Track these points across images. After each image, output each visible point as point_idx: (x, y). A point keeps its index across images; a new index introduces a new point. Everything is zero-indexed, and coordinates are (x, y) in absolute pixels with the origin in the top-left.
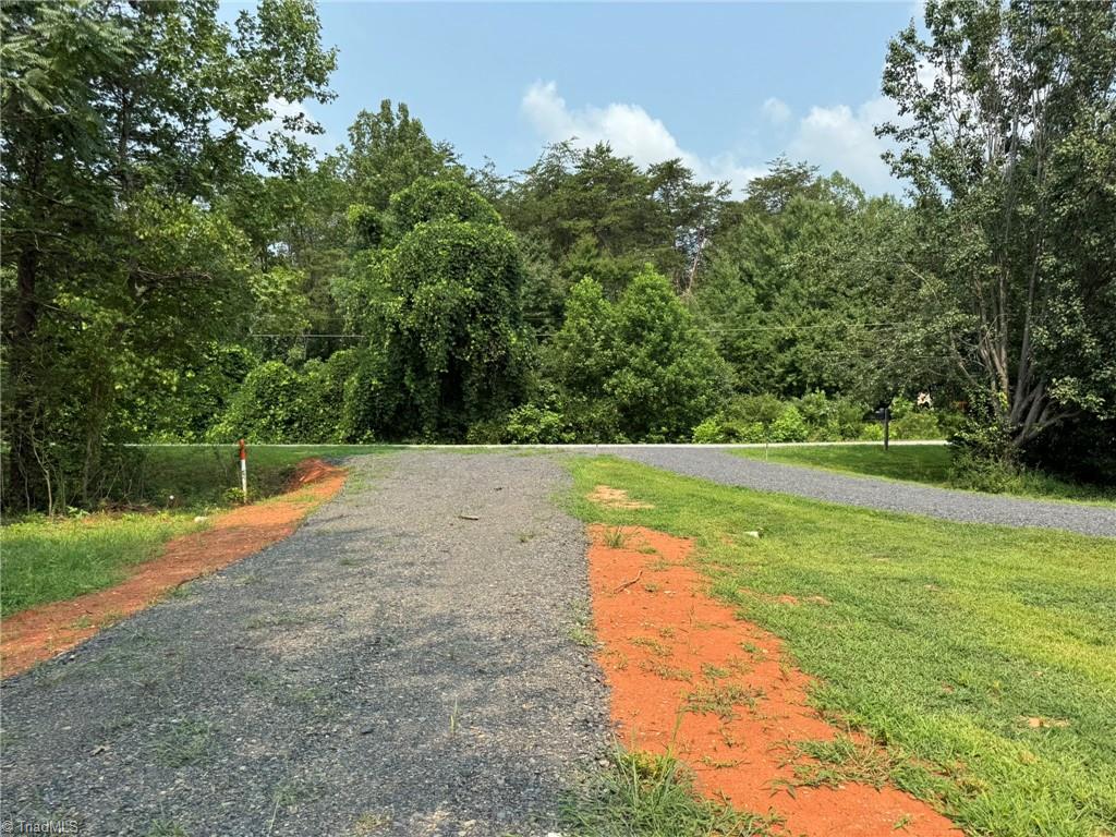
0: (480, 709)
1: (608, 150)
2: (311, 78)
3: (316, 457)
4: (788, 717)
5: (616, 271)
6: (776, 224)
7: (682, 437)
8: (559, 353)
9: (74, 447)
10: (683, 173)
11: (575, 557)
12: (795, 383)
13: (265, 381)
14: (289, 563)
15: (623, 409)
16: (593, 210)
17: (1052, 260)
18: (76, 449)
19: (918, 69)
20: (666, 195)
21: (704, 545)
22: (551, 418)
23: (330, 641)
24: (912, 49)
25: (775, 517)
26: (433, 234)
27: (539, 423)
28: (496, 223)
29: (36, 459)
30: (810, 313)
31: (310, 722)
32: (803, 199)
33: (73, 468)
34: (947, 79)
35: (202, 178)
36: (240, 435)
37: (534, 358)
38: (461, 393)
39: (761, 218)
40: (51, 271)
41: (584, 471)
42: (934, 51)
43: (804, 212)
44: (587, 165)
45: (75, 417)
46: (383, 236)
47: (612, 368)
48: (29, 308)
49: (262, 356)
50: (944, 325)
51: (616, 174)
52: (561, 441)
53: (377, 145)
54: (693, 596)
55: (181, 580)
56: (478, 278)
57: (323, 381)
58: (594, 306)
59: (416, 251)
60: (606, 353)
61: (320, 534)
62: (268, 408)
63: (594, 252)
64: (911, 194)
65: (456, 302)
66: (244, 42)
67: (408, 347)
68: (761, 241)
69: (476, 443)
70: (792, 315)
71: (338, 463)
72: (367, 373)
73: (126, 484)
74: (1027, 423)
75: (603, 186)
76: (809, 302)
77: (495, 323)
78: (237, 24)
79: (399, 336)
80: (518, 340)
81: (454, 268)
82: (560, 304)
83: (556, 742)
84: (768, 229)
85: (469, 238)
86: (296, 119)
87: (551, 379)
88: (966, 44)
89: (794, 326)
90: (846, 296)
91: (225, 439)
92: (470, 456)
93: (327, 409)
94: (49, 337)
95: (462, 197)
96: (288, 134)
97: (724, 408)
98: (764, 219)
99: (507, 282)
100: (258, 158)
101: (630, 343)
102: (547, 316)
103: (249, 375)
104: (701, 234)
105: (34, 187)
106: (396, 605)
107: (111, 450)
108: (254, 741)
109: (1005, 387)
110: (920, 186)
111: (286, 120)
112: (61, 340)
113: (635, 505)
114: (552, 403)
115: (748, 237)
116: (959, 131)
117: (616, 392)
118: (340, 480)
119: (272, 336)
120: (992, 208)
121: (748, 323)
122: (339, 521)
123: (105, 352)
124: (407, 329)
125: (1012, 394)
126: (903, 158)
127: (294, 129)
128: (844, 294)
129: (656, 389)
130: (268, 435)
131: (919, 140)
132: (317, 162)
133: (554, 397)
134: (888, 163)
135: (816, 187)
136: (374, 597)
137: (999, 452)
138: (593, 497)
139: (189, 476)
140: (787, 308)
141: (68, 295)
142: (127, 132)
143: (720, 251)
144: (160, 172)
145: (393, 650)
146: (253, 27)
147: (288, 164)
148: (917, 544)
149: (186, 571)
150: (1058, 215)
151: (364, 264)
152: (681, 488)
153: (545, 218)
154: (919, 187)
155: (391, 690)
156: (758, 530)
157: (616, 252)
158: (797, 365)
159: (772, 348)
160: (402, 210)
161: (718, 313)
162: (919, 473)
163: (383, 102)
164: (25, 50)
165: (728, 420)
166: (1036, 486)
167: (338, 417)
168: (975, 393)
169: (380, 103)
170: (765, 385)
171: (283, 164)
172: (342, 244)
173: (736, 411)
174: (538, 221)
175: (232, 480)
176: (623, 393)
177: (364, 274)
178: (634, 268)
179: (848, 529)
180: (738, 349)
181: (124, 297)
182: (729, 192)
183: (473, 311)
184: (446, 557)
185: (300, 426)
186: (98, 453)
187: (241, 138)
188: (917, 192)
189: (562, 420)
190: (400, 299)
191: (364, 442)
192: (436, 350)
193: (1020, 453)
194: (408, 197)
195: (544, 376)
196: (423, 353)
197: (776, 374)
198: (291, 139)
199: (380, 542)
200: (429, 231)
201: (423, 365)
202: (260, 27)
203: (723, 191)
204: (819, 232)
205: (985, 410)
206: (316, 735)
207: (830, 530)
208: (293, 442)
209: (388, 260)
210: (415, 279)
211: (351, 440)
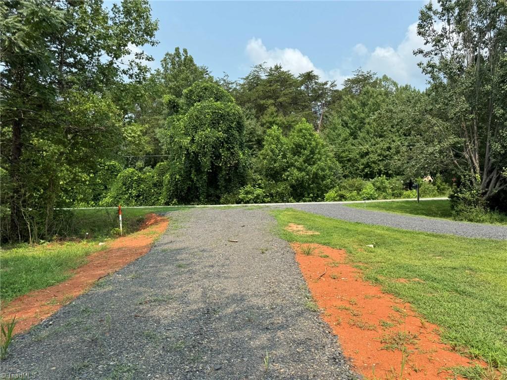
0: (274, 352)
1: (280, 68)
2: (148, 34)
3: (153, 213)
4: (437, 351)
5: (286, 123)
6: (358, 100)
7: (319, 199)
8: (261, 161)
9: (41, 211)
10: (315, 77)
11: (291, 261)
12: (369, 172)
13: (126, 178)
14: (151, 267)
15: (292, 186)
16: (274, 95)
17: (501, 111)
18: (42, 212)
19: (434, 22)
20: (307, 87)
21: (351, 253)
22: (259, 191)
23: (183, 311)
24: (431, 13)
25: (380, 237)
26: (203, 108)
27: (253, 194)
28: (232, 102)
29: (23, 217)
30: (375, 140)
31: (186, 363)
32: (370, 88)
33: (40, 221)
34: (448, 27)
35: (98, 82)
36: (116, 203)
37: (250, 164)
38: (216, 181)
39: (351, 97)
40: (28, 128)
41: (281, 216)
42: (442, 14)
43: (370, 94)
44: (270, 75)
45: (41, 196)
46: (179, 109)
47: (286, 167)
48: (18, 145)
49: (124, 166)
50: (449, 143)
51: (284, 79)
52: (264, 202)
53: (174, 68)
54: (356, 280)
55: (99, 277)
56: (224, 127)
57: (153, 177)
58: (278, 139)
59: (196, 116)
60: (284, 160)
61: (163, 251)
62: (128, 190)
63: (275, 114)
64: (430, 82)
65: (215, 139)
66: (116, 18)
67: (193, 161)
68: (351, 108)
69: (225, 204)
70: (367, 141)
71: (163, 215)
72: (174, 173)
73: (65, 228)
74: (490, 189)
75: (279, 84)
76: (374, 135)
77: (233, 148)
78: (112, 10)
79: (188, 156)
80: (243, 156)
81: (213, 123)
82: (260, 138)
83: (324, 373)
84: (354, 102)
85: (220, 109)
86: (141, 54)
87: (258, 173)
88: (457, 11)
89: (368, 146)
90: (391, 132)
91: (108, 205)
92: (225, 210)
93: (155, 190)
94: (28, 159)
95: (216, 90)
96: (137, 61)
97: (338, 185)
98: (353, 97)
99: (238, 129)
100: (123, 73)
101: (295, 156)
102: (255, 144)
103: (119, 175)
104: (323, 105)
105: (20, 89)
106: (211, 290)
107: (57, 212)
108: (157, 376)
109: (478, 172)
110: (434, 78)
111: (137, 55)
112: (34, 160)
113: (310, 233)
114: (259, 184)
115: (345, 106)
116: (453, 52)
117: (289, 179)
118: (165, 224)
119: (128, 157)
120: (470, 87)
121: (346, 145)
122: (171, 244)
123: (55, 166)
124: (193, 152)
125: (482, 175)
126: (427, 65)
127: (140, 58)
128: (390, 131)
129: (307, 177)
130: (128, 203)
131: (434, 56)
132: (151, 74)
133: (260, 181)
134: (421, 67)
135: (375, 82)
136: (199, 286)
137: (476, 203)
138: (289, 230)
139: (94, 223)
140: (364, 138)
141: (37, 139)
142: (62, 63)
143: (332, 113)
144: (79, 80)
145: (217, 316)
146: (119, 11)
147: (138, 75)
148: (453, 249)
149: (100, 272)
150: (503, 89)
151: (171, 122)
152: (330, 224)
153: (252, 99)
154: (433, 80)
155: (223, 340)
156: (373, 244)
157: (285, 114)
158: (369, 164)
159: (358, 156)
160: (188, 97)
161: (332, 141)
162: (435, 213)
163: (176, 49)
164: (16, 22)
165: (340, 190)
166: (496, 219)
167: (160, 193)
168: (463, 175)
169: (175, 49)
170: (355, 174)
171: (136, 75)
172: (160, 114)
173: (344, 186)
174: (249, 101)
175: (115, 225)
176: (293, 179)
177: (171, 127)
178: (293, 122)
179: (416, 242)
180: (342, 157)
181: (63, 139)
182: (336, 85)
183: (222, 143)
184: (228, 262)
185: (143, 198)
186: (52, 214)
187: (116, 63)
188: (432, 81)
189: (264, 192)
190: (189, 138)
191: (173, 205)
192: (206, 161)
193: (486, 203)
194: (191, 91)
195: (255, 172)
196: (200, 163)
197: (360, 168)
198: (139, 63)
199: (194, 255)
200: (202, 106)
201: (199, 168)
202: (123, 11)
203: (333, 85)
204: (377, 103)
205: (468, 183)
206: (191, 371)
207: (408, 243)
208: (140, 205)
209: (182, 120)
210: (195, 128)
211: (167, 204)
